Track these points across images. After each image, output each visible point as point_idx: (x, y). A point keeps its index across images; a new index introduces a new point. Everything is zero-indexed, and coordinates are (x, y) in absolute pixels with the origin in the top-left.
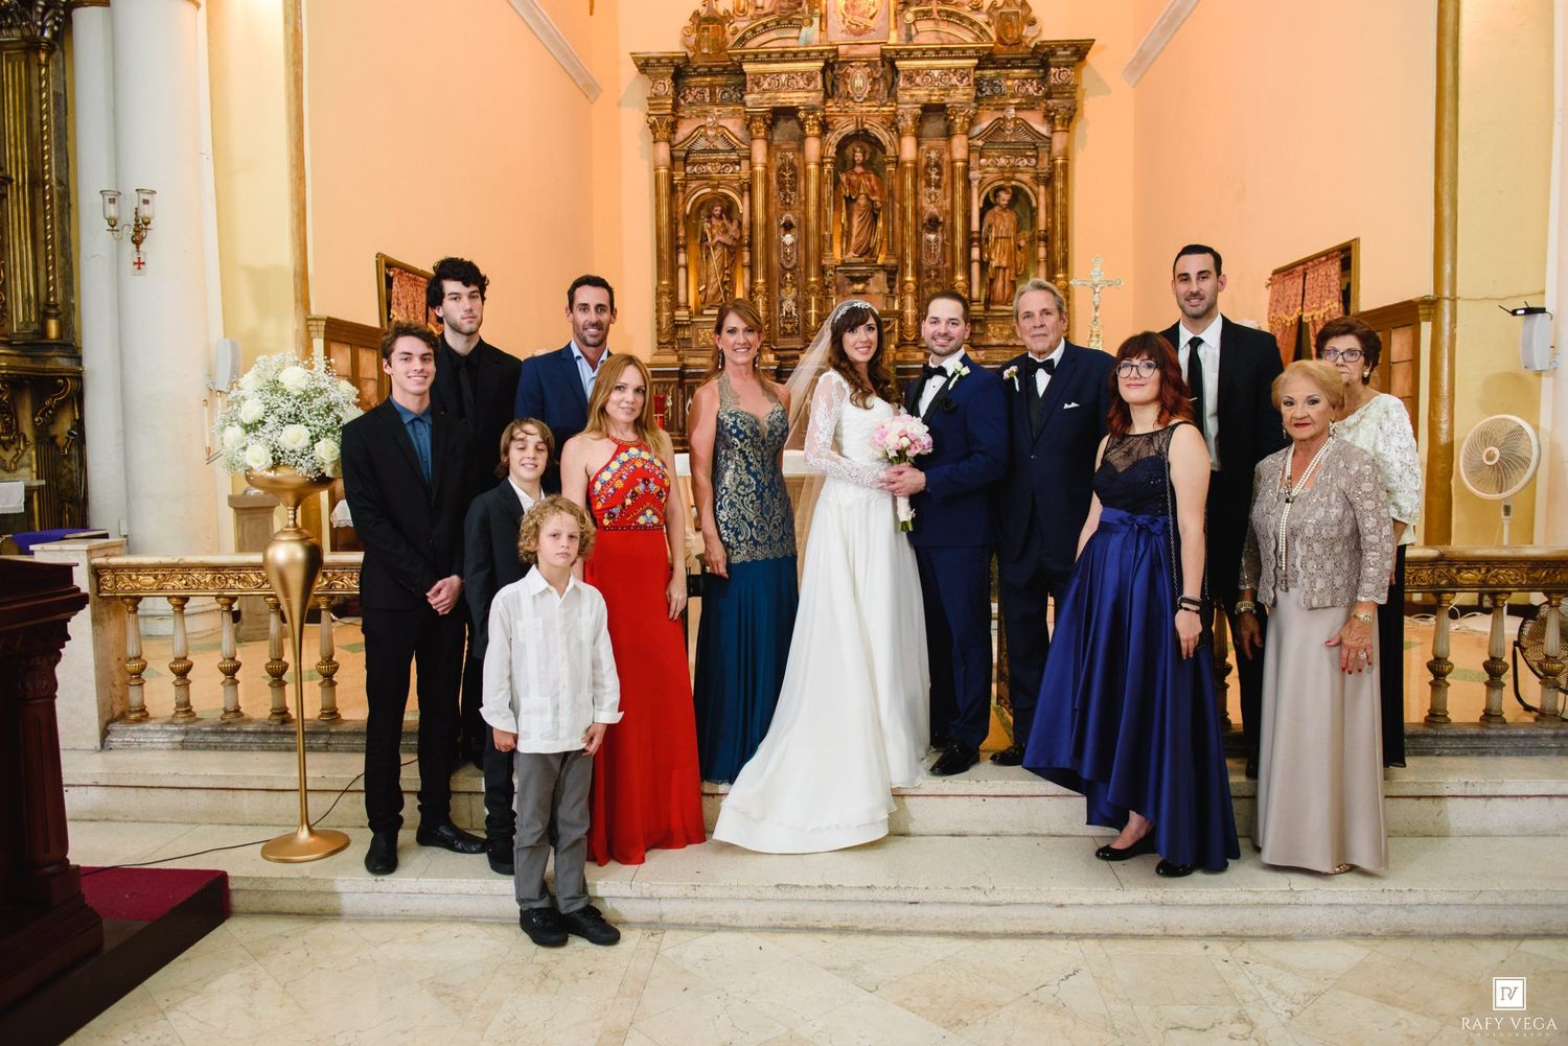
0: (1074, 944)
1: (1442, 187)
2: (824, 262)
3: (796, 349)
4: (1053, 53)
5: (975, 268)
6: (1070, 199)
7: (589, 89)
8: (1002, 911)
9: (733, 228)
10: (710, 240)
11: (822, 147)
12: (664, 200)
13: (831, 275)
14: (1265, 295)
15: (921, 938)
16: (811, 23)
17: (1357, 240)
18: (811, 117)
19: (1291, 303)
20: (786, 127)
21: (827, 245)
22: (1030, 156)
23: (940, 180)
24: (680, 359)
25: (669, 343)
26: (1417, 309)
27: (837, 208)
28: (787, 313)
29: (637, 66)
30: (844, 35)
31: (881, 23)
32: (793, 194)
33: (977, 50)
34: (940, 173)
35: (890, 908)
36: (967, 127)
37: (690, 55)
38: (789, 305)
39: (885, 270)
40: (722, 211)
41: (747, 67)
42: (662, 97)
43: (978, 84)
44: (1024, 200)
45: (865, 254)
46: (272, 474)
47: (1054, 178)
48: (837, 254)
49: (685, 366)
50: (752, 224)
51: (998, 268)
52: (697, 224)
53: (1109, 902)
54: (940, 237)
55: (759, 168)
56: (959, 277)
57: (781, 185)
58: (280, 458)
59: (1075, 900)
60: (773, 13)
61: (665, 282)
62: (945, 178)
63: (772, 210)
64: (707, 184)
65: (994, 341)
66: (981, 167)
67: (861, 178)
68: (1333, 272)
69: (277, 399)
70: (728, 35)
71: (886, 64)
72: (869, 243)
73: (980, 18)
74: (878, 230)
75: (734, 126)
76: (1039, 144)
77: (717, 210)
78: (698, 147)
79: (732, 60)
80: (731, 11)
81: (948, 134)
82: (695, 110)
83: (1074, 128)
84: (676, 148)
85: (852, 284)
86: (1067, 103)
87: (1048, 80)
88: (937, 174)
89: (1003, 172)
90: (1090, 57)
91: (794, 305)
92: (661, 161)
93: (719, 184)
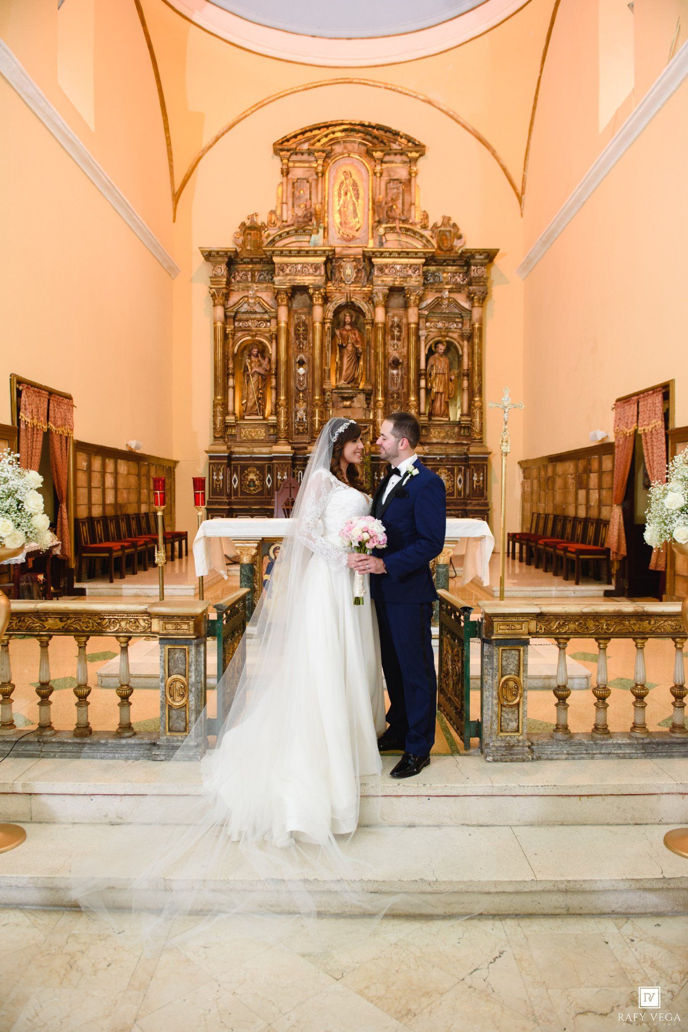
2: (324, 387)
3: (305, 443)
4: (473, 257)
6: (483, 349)
7: (171, 270)
9: (265, 363)
10: (250, 370)
11: (324, 312)
12: (220, 344)
13: (329, 395)
14: (611, 416)
16: (318, 232)
17: (673, 381)
18: (317, 292)
19: (630, 421)
20: (300, 299)
21: (327, 375)
22: (458, 322)
23: (400, 335)
24: (229, 448)
25: (221, 437)
27: (333, 352)
28: (300, 419)
29: (204, 256)
30: (339, 241)
31: (363, 234)
32: (305, 342)
33: (425, 253)
34: (400, 331)
36: (418, 302)
37: (239, 250)
38: (301, 414)
39: (364, 393)
40: (258, 352)
41: (276, 259)
42: (220, 277)
43: (425, 275)
44: (454, 350)
45: (352, 382)
47: (474, 336)
48: (332, 382)
49: (232, 453)
50: (277, 360)
51: (437, 393)
52: (242, 360)
54: (400, 372)
55: (283, 325)
56: (412, 398)
57: (297, 336)
60: (293, 225)
61: (219, 397)
62: (404, 334)
63: (291, 352)
64: (248, 334)
65: (435, 440)
66: (426, 328)
67: (350, 333)
68: (657, 401)
70: (264, 238)
71: (366, 260)
72: (354, 375)
73: (427, 233)
74: (360, 367)
75: (267, 297)
76: (463, 315)
77: (255, 351)
78: (243, 310)
79: (265, 254)
80: (266, 223)
81: (406, 306)
82: (241, 285)
83: (486, 305)
84: (229, 310)
85: (343, 401)
86: (482, 289)
87: (470, 274)
88: (398, 332)
89: (441, 332)
90: (497, 260)
91: (304, 414)
92: (218, 318)
93: (256, 334)
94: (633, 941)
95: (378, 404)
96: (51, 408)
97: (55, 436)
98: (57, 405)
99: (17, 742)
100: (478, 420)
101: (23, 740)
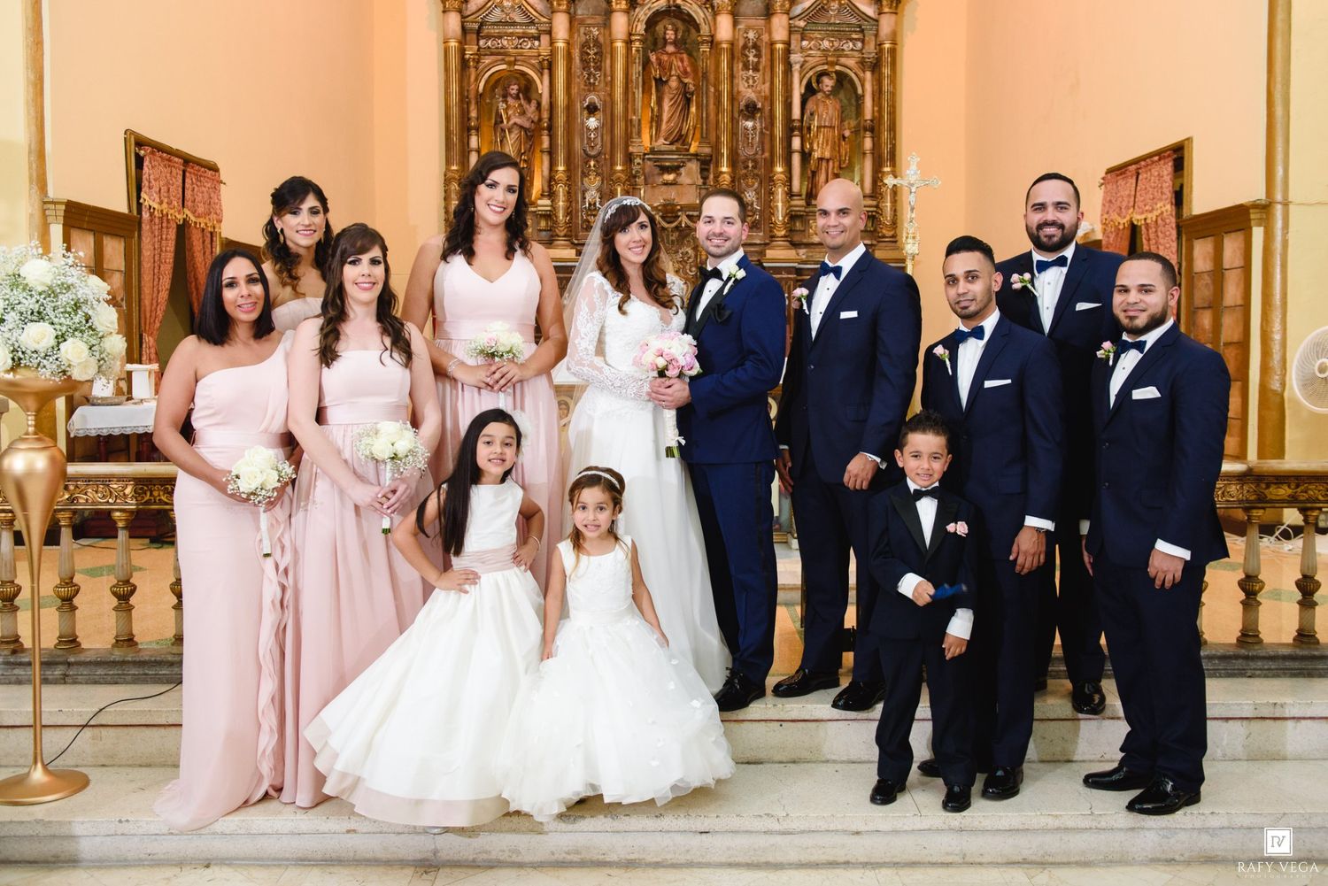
0: (870, 873)
1: (1275, 87)
2: (631, 149)
5: (796, 159)
6: (898, 88)
8: (796, 839)
9: (531, 108)
10: (505, 121)
11: (630, 23)
12: (454, 77)
13: (638, 164)
14: (1098, 195)
15: (711, 870)
17: (1189, 140)
19: (1124, 204)
20: (589, 1)
21: (635, 130)
22: (856, 39)
23: (758, 63)
26: (1249, 214)
27: (646, 90)
28: (590, 204)
32: (598, 74)
34: (758, 56)
35: (679, 838)
36: (787, 6)
38: (591, 196)
39: (698, 160)
40: (519, 90)
44: (849, 86)
45: (676, 141)
46: (10, 376)
47: (881, 63)
48: (645, 141)
50: (552, 106)
51: (821, 159)
52: (491, 104)
53: (906, 828)
54: (758, 125)
55: (561, 45)
56: (779, 169)
57: (585, 63)
58: (20, 359)
59: (871, 827)
61: (454, 168)
62: (764, 60)
63: (575, 90)
64: (503, 60)
66: (802, 49)
67: (673, 58)
68: (1165, 173)
69: (18, 295)
72: (681, 130)
74: (691, 116)
76: (864, 27)
77: (514, 89)
78: (492, 19)
81: (767, 13)
83: (903, 10)
84: (467, 19)
85: (663, 174)
88: (754, 56)
89: (826, 56)
91: (598, 195)
92: (450, 34)
93: (516, 60)
95: (721, 179)
96: (187, 186)
97: (194, 231)
98: (197, 180)
100: (889, 204)
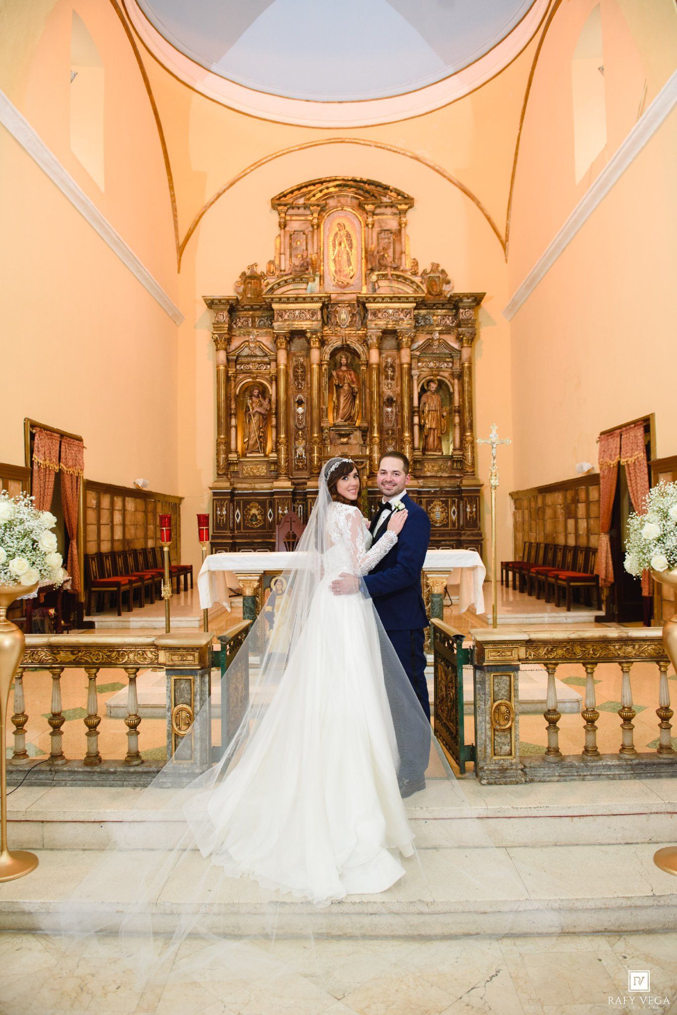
2: (322, 424)
3: (305, 478)
4: (461, 300)
5: (416, 429)
6: (473, 387)
7: (175, 318)
9: (266, 403)
10: (251, 410)
11: (321, 354)
12: (223, 386)
13: (327, 433)
14: (596, 448)
16: (314, 280)
17: (653, 414)
18: (314, 336)
19: (613, 453)
20: (298, 343)
21: (324, 414)
22: (449, 362)
23: (394, 375)
24: (231, 484)
25: (224, 474)
28: (299, 456)
29: (207, 304)
30: (334, 288)
31: (357, 281)
32: (303, 383)
33: (415, 298)
34: (394, 371)
36: (410, 343)
37: (240, 298)
38: (300, 451)
39: (360, 430)
40: (259, 393)
41: (275, 306)
42: (221, 323)
43: (416, 319)
44: (445, 388)
45: (348, 419)
47: (464, 375)
48: (330, 419)
49: (234, 489)
50: (277, 401)
51: (430, 429)
52: (243, 401)
54: (394, 410)
55: (282, 367)
56: (407, 434)
57: (296, 378)
60: (291, 274)
61: (222, 436)
62: (397, 374)
63: (290, 392)
64: (250, 376)
65: (429, 474)
66: (418, 368)
67: (345, 373)
68: (639, 434)
70: (263, 286)
71: (360, 305)
72: (350, 413)
73: (417, 279)
74: (356, 406)
75: (266, 341)
76: (453, 355)
77: (256, 392)
78: (244, 353)
79: (265, 302)
80: (265, 272)
81: (399, 348)
82: (242, 331)
83: (475, 345)
84: (231, 354)
85: (340, 438)
86: (470, 330)
87: (459, 316)
88: (392, 372)
89: (432, 371)
90: (484, 303)
91: (304, 451)
92: (221, 362)
93: (257, 376)
94: (625, 958)
95: (373, 441)
96: (62, 450)
97: (66, 476)
98: (69, 446)
99: (29, 771)
100: (470, 454)
101: (35, 769)
